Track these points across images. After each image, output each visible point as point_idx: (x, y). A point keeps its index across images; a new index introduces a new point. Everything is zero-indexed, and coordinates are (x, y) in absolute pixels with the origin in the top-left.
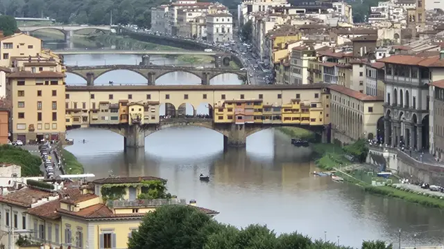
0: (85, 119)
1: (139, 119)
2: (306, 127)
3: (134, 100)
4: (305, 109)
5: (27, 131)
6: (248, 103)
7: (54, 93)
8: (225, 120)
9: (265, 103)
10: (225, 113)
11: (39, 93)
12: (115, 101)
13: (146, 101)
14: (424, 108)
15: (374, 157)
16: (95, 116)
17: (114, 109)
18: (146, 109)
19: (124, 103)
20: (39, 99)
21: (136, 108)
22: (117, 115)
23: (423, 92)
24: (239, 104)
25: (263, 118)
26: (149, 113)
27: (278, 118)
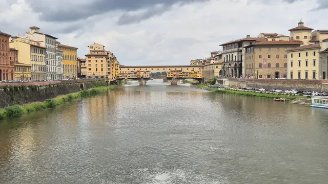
0: (126, 76)
1: (143, 76)
2: (196, 79)
3: (142, 70)
4: (196, 73)
5: (92, 75)
6: (178, 71)
7: (102, 61)
8: (170, 76)
9: (183, 71)
10: (170, 74)
11: (96, 61)
12: (135, 71)
13: (145, 71)
14: (240, 60)
15: (218, 81)
16: (129, 75)
17: (135, 73)
18: (145, 73)
19: (138, 71)
20: (96, 63)
21: (142, 73)
22: (136, 75)
23: (240, 53)
24: (175, 71)
25: (182, 76)
26: (146, 75)
27: (187, 76)
